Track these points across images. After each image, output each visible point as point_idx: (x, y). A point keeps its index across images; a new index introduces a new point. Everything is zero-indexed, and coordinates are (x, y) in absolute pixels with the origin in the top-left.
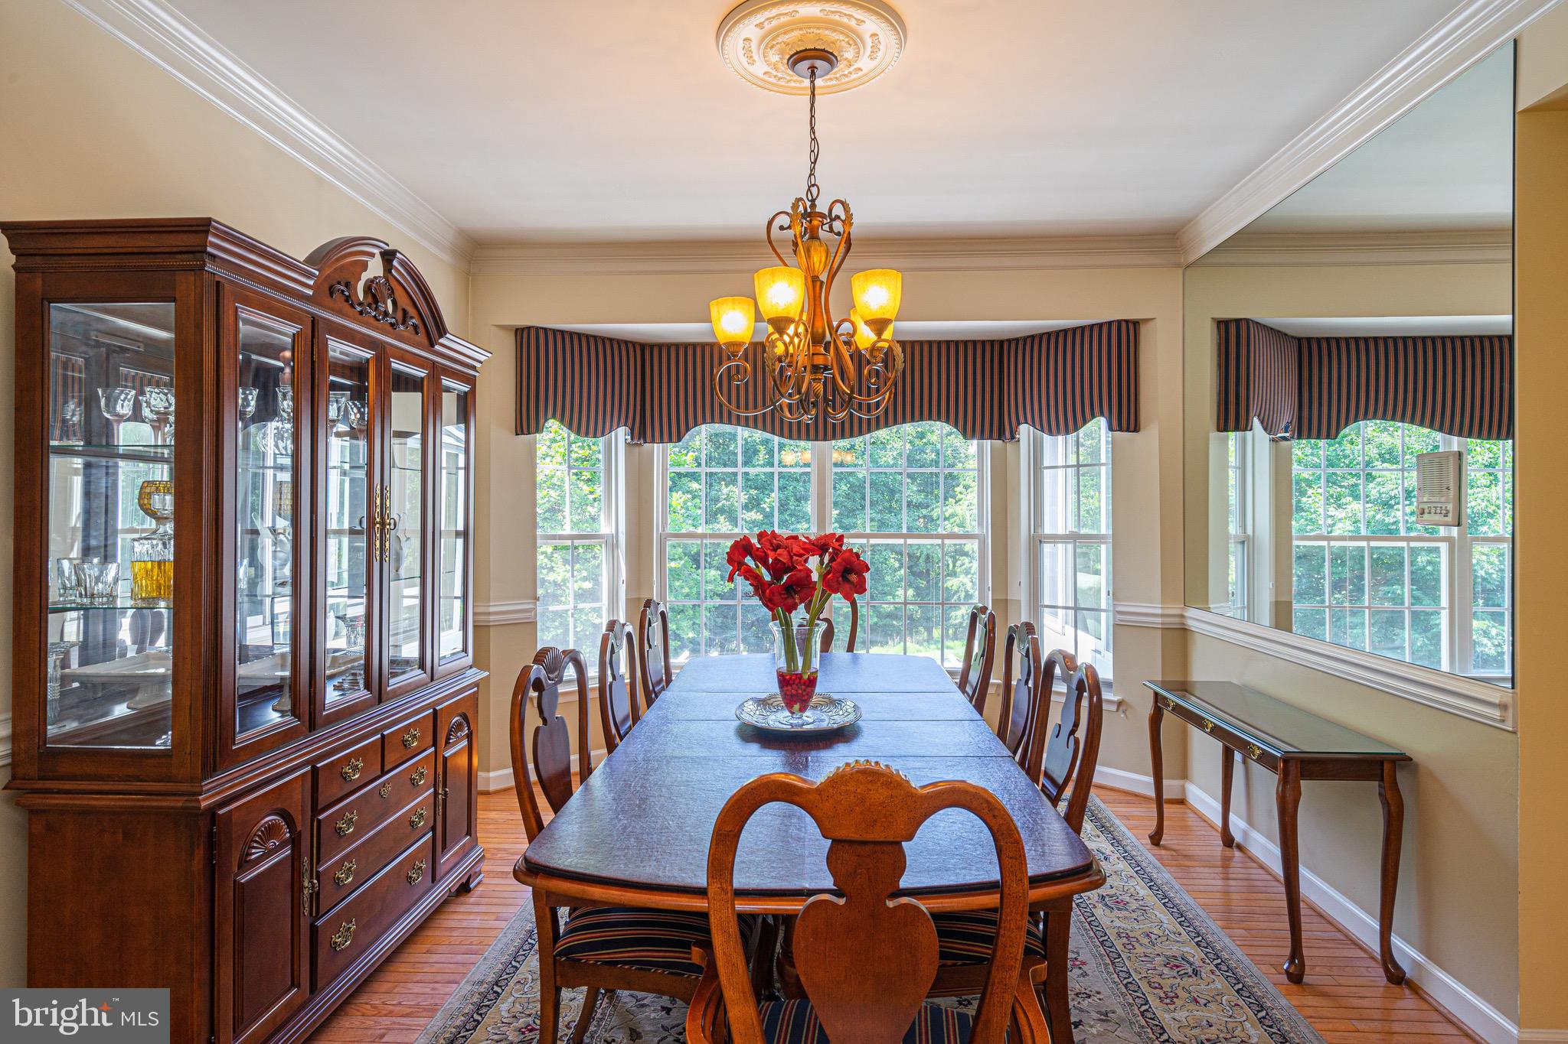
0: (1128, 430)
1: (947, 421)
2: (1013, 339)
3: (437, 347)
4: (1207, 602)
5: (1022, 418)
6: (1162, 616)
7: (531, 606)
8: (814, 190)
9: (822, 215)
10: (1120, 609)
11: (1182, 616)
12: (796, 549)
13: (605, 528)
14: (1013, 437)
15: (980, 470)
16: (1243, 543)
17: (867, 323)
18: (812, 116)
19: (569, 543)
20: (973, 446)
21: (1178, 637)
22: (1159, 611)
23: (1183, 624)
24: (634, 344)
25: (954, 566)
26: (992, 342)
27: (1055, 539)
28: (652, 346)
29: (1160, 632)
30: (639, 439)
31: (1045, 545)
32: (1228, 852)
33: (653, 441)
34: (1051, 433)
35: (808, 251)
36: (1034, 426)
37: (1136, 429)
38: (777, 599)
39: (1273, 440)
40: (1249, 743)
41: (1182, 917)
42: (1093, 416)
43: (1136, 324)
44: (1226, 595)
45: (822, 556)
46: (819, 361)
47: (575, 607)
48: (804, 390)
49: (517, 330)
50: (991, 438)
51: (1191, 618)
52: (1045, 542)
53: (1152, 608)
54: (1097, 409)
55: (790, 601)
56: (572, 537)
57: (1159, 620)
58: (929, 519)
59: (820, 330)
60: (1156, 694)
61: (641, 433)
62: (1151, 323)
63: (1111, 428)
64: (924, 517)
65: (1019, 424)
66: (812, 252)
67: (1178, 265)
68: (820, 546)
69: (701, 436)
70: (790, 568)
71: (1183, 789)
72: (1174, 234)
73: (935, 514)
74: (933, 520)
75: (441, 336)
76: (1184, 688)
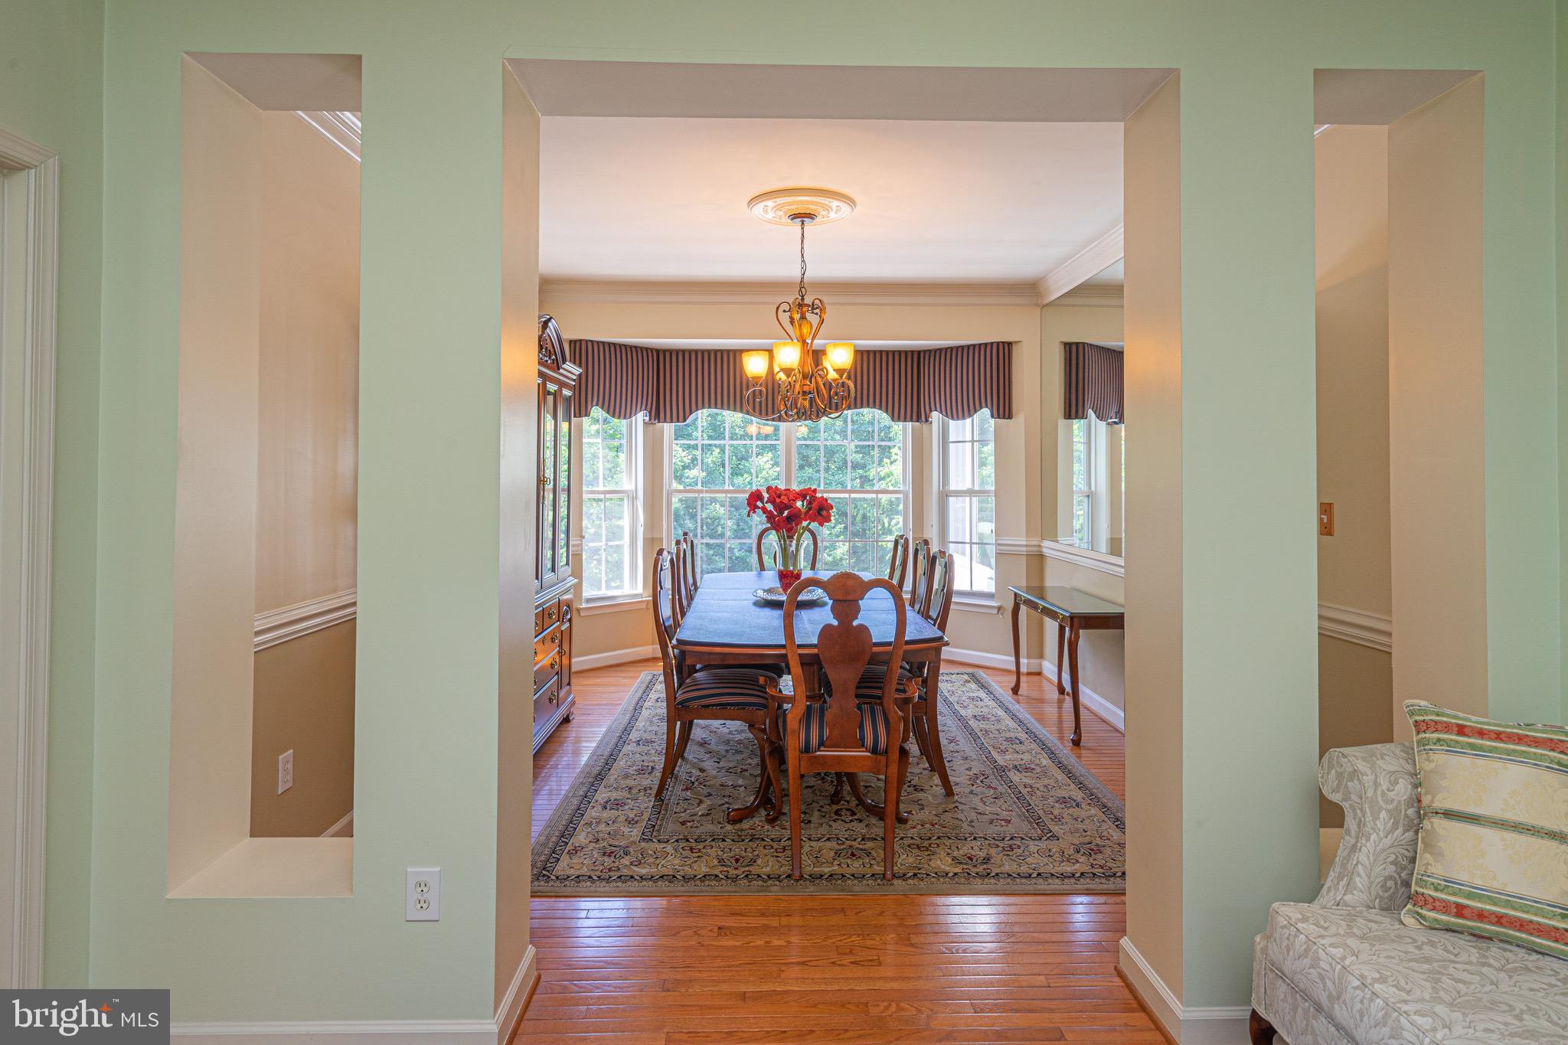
0: (1004, 418)
1: (880, 408)
2: (928, 350)
3: (561, 371)
4: (1057, 537)
5: (933, 408)
6: (1027, 546)
7: (579, 542)
8: (803, 290)
9: (808, 306)
10: (1000, 542)
11: (1040, 546)
12: (791, 497)
13: (627, 485)
14: (927, 421)
15: (905, 444)
16: (1088, 496)
17: (834, 370)
18: (802, 248)
19: (602, 496)
20: (898, 428)
21: (1037, 561)
22: (1024, 543)
23: (1041, 552)
24: (652, 350)
25: (889, 525)
26: (912, 352)
27: (958, 493)
28: (665, 351)
29: (1025, 558)
30: (655, 420)
31: (950, 498)
32: (1062, 697)
33: (665, 421)
34: (953, 418)
35: (800, 326)
36: (941, 413)
37: (1010, 417)
38: (781, 525)
39: (1108, 424)
40: (1057, 613)
41: (1021, 723)
42: (981, 408)
43: (1010, 344)
44: (1071, 532)
45: (803, 501)
46: (806, 389)
47: (607, 544)
48: (798, 406)
49: (571, 341)
50: (911, 420)
51: (1046, 547)
52: (950, 496)
53: (1019, 541)
54: (983, 404)
55: (789, 526)
56: (605, 492)
57: (1024, 549)
58: (865, 480)
59: (807, 371)
60: (1016, 594)
61: (657, 415)
62: (1020, 344)
63: (992, 416)
64: (861, 477)
65: (931, 411)
66: (803, 327)
67: (1037, 305)
68: (802, 495)
69: (702, 417)
70: (787, 507)
71: (1040, 665)
72: (1034, 284)
73: (872, 475)
74: (869, 481)
75: (564, 363)
76: (1041, 592)
